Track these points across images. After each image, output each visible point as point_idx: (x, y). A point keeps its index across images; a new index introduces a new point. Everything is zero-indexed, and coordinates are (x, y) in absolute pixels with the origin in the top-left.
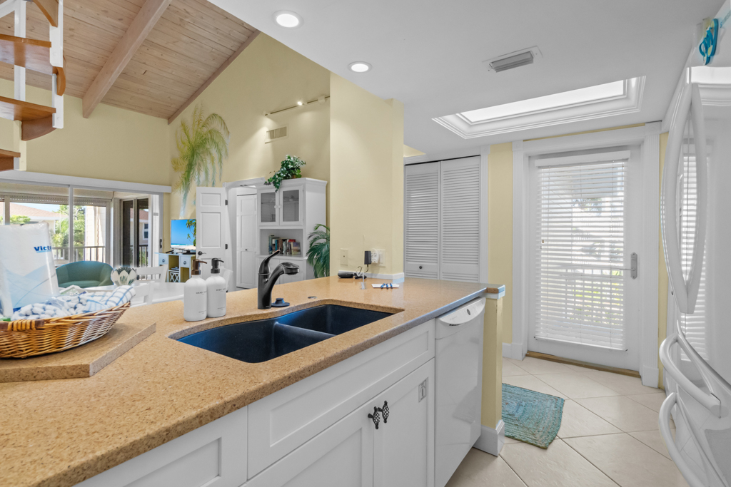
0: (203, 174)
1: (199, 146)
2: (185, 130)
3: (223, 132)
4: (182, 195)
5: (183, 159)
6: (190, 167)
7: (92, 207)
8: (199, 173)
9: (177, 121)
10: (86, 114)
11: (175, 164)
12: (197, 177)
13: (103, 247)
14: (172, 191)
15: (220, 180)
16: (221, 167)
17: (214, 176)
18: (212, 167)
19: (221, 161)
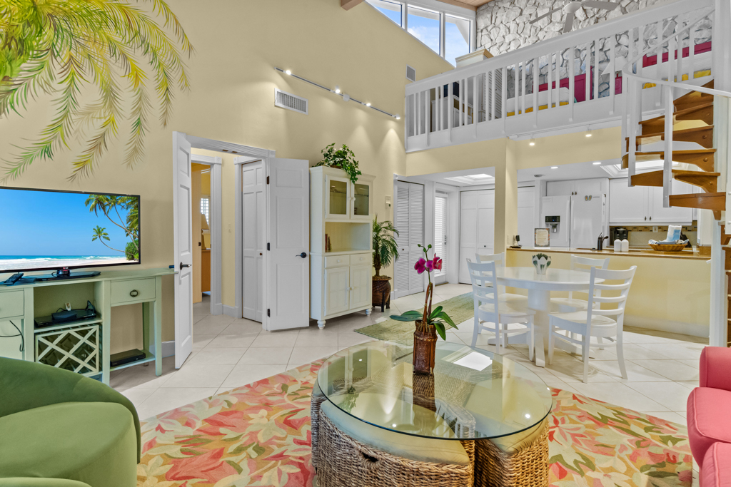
12: (58, 86)
15: (165, 124)
16: (167, 100)
17: (140, 109)
18: (134, 90)
19: (167, 89)
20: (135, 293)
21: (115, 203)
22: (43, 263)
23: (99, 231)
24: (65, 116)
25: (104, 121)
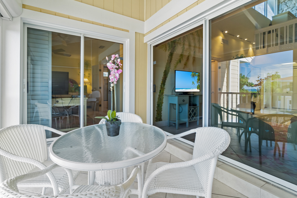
23: (193, 83)
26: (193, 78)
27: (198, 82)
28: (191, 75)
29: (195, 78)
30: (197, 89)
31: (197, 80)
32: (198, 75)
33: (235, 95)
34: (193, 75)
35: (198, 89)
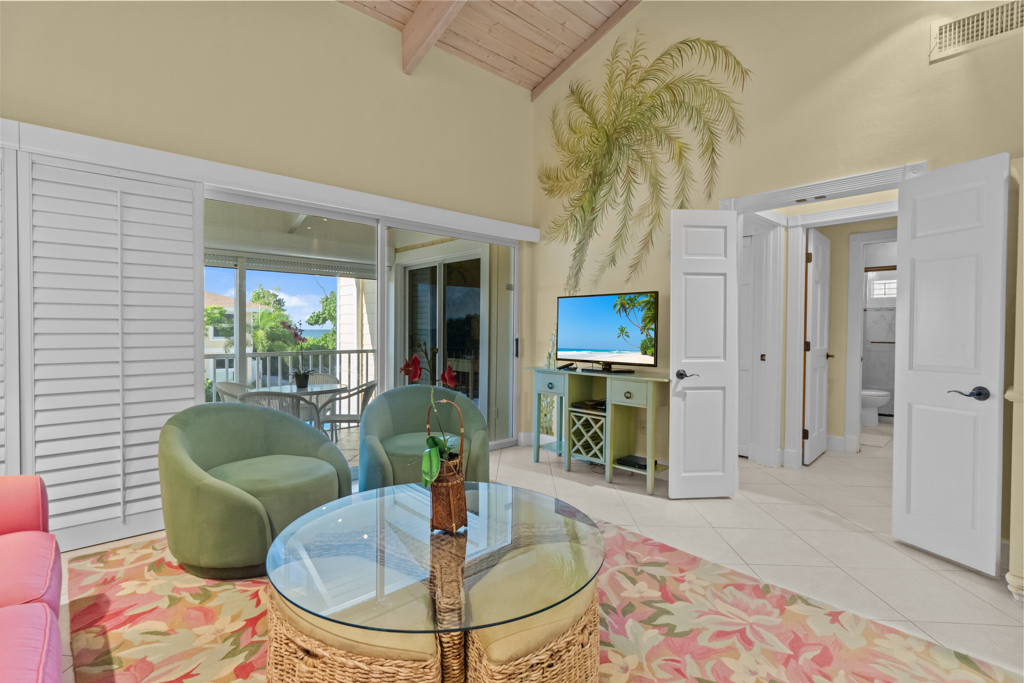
0: (642, 193)
1: (628, 129)
2: (581, 102)
3: (720, 78)
4: (572, 245)
5: (577, 167)
6: (598, 179)
7: (353, 281)
8: (629, 190)
9: (559, 89)
10: (408, 65)
11: (550, 181)
12: (620, 200)
13: (373, 351)
14: (543, 237)
15: (710, 196)
16: (713, 164)
17: (683, 189)
18: (678, 171)
19: (713, 149)
20: (628, 395)
21: (634, 306)
22: (586, 356)
23: (622, 331)
24: (624, 225)
25: (651, 217)
26: (623, 314)
27: (643, 329)
28: (615, 306)
29: (631, 315)
30: (640, 353)
31: (644, 320)
32: (648, 303)
33: (347, 355)
34: (623, 306)
35: (645, 353)
